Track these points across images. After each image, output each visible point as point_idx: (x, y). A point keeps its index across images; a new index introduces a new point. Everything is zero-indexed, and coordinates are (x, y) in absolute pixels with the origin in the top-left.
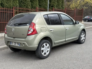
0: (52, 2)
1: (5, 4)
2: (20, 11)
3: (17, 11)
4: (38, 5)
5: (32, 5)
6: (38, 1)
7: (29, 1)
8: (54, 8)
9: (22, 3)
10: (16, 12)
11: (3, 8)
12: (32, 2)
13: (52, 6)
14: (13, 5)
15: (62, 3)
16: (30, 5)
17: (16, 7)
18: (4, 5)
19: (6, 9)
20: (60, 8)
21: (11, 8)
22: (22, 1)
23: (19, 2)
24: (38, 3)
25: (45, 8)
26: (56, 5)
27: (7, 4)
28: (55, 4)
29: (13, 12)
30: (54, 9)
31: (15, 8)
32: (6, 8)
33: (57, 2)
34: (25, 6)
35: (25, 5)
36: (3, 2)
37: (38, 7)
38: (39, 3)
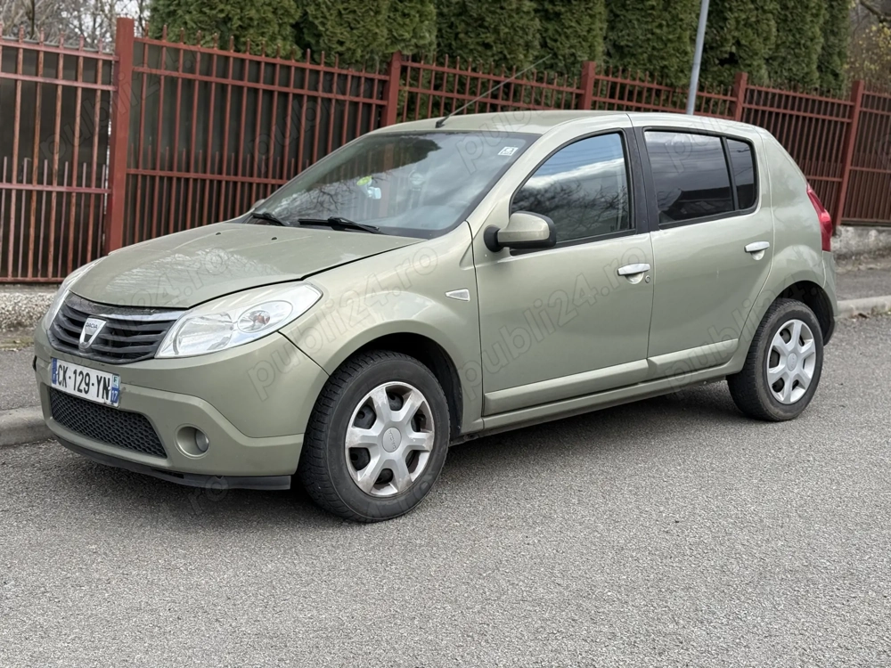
0: (731, 24)
1: (333, 29)
2: (443, 93)
3: (420, 90)
4: (600, 48)
5: (544, 45)
6: (600, 8)
7: (528, 5)
8: (750, 80)
9: (461, 27)
10: (412, 98)
11: (308, 65)
12: (546, 16)
13: (732, 60)
14: (395, 40)
15: (831, 29)
16: (528, 46)
17: (415, 58)
18: (318, 36)
19: (336, 70)
20: (805, 80)
21: (369, 65)
22: (463, 10)
23: (440, 14)
24: (600, 26)
25: (664, 75)
26: (765, 51)
27: (342, 32)
28: (758, 44)
29: (383, 94)
30: (743, 84)
31: (404, 69)
32: (335, 58)
33: (782, 21)
34: (487, 46)
35: (490, 38)
36: (311, 10)
37: (600, 61)
38: (612, 28)
